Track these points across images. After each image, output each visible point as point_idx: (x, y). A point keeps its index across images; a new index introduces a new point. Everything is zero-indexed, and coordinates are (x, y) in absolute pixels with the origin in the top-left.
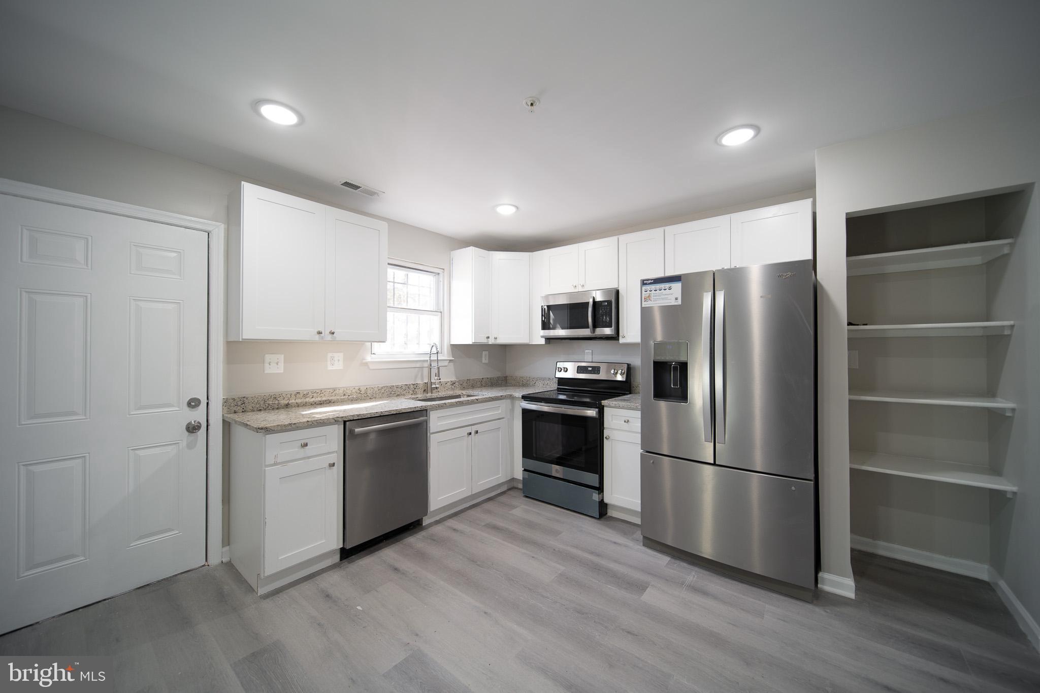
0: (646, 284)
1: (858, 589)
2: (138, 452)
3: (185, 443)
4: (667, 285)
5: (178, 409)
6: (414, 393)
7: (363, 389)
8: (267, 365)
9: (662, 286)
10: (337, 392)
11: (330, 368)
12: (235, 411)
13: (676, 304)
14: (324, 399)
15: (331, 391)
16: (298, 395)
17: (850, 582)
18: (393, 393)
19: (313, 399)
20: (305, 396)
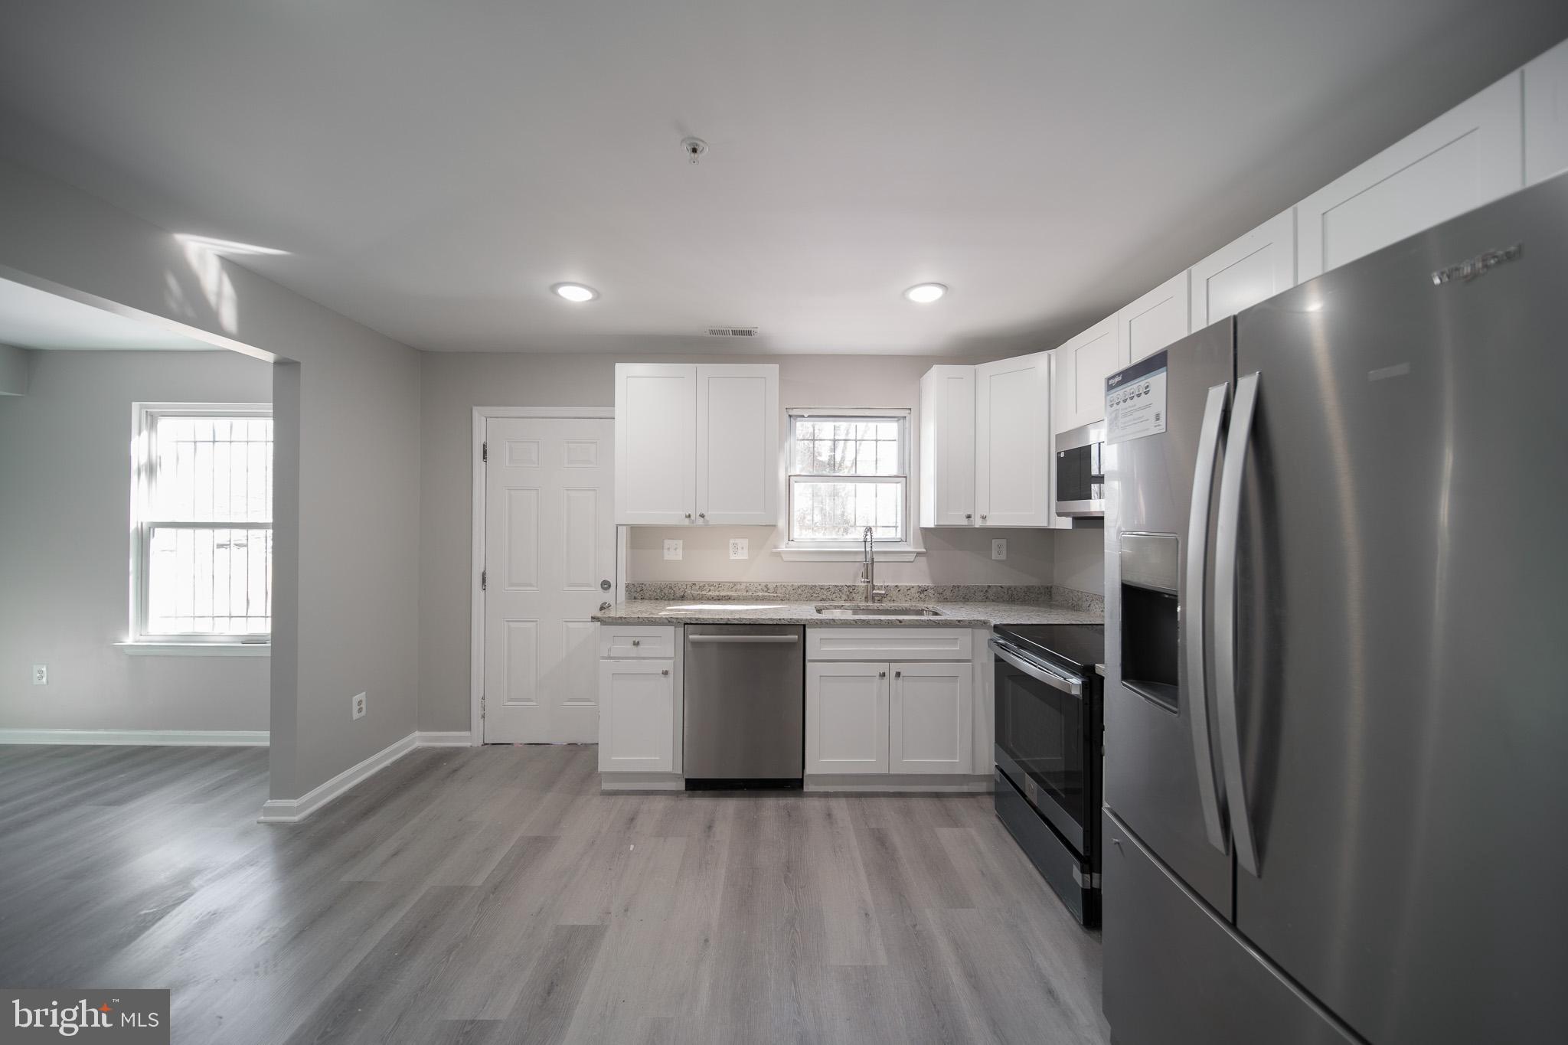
0: (1114, 385)
2: (568, 624)
4: (1142, 383)
5: (595, 589)
6: (849, 599)
7: (771, 587)
8: (665, 551)
9: (1136, 386)
10: (738, 586)
11: (732, 557)
13: (1156, 431)
14: (723, 593)
15: (731, 585)
16: (694, 587)
18: (815, 595)
19: (710, 593)
20: (701, 588)
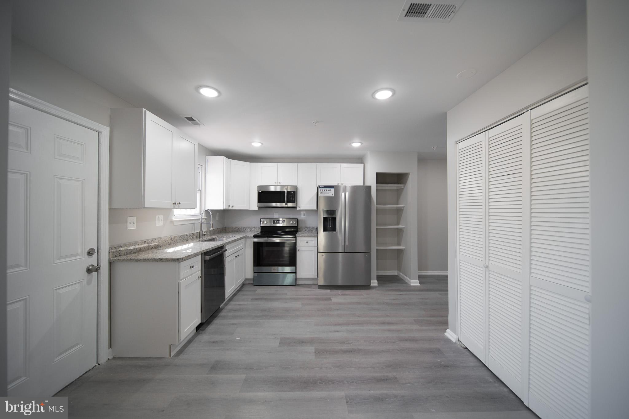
0: (321, 187)
1: (378, 283)
2: (58, 291)
3: (85, 281)
4: (329, 189)
5: (82, 257)
6: (193, 238)
7: (173, 237)
8: (129, 224)
9: (327, 189)
10: (162, 239)
11: (158, 225)
12: (116, 255)
13: (332, 196)
17: (376, 281)
18: (185, 239)
